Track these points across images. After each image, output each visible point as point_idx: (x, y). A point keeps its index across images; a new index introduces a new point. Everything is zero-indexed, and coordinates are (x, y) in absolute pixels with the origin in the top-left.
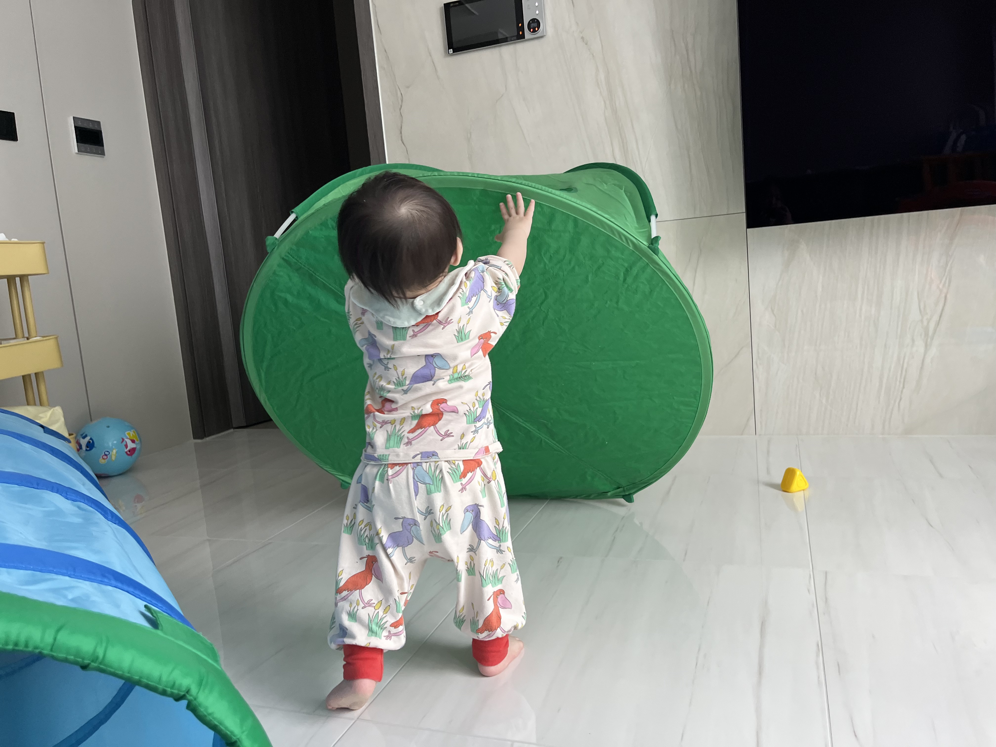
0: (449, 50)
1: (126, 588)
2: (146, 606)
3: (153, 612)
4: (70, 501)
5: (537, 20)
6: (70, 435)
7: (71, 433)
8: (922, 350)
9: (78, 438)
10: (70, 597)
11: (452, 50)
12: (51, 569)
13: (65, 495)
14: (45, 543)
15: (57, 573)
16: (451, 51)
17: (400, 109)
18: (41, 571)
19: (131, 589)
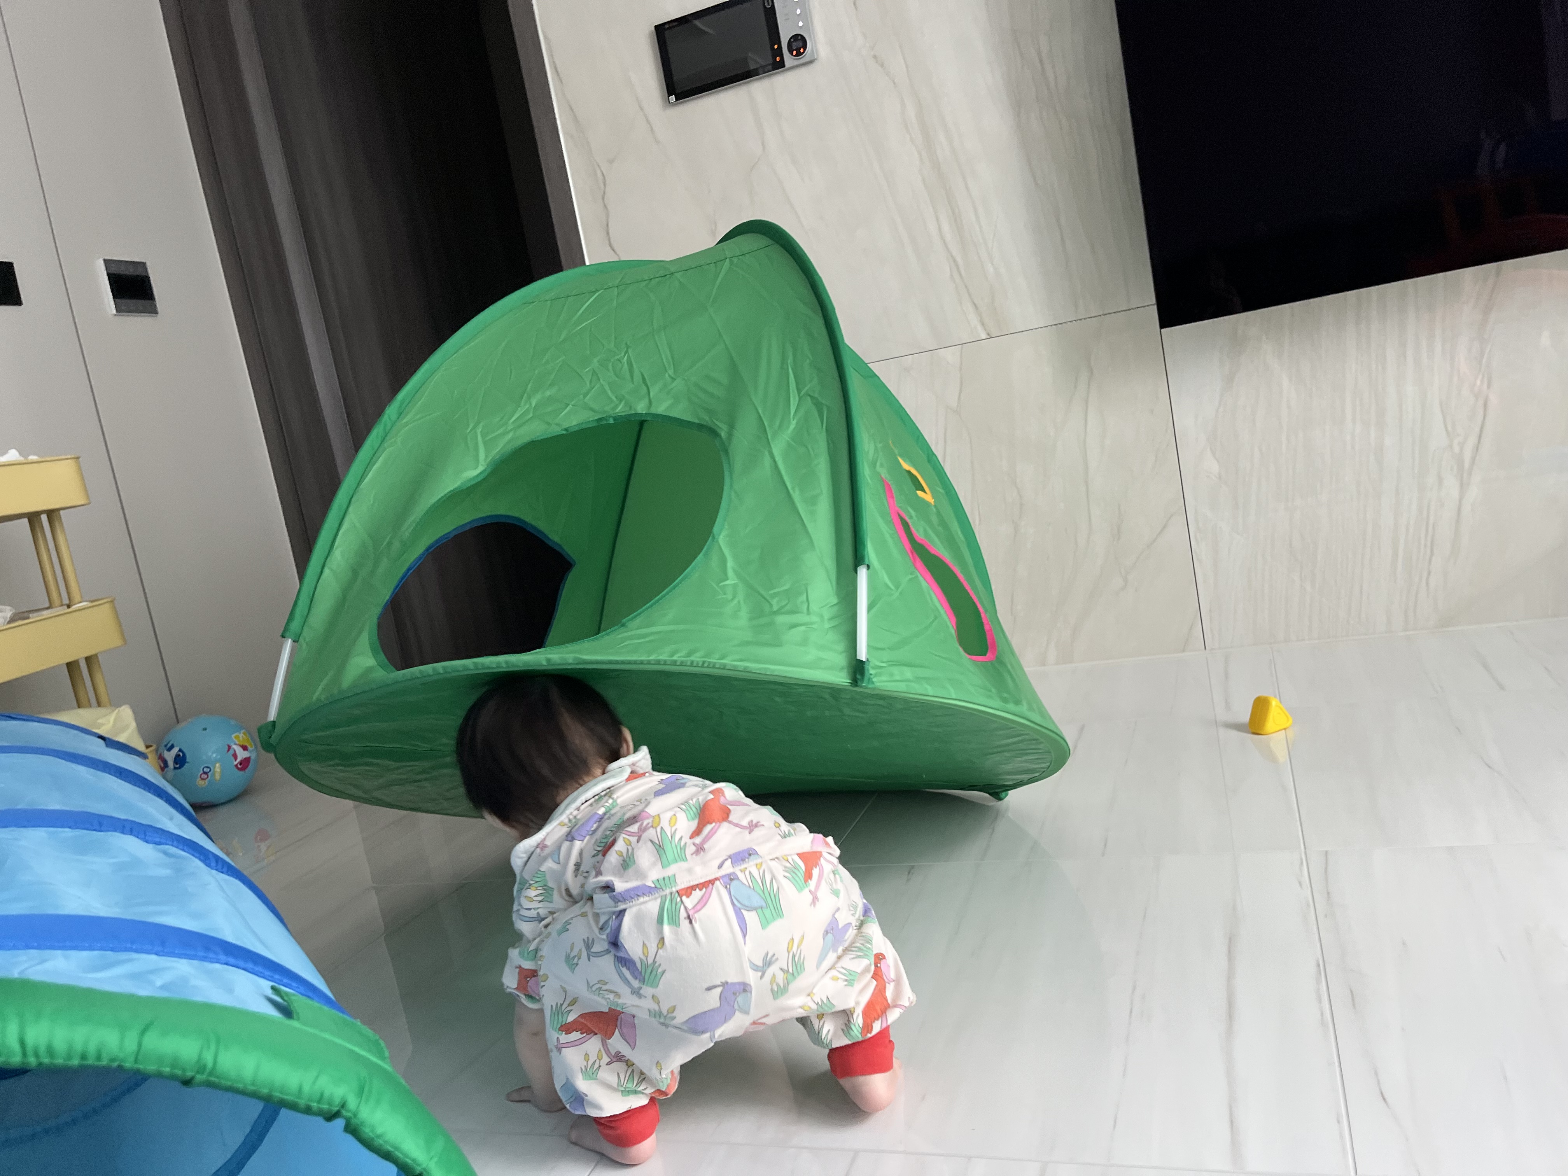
0: (670, 97)
1: (242, 963)
2: (273, 988)
3: (284, 995)
4: (151, 846)
5: (802, 36)
6: (147, 747)
7: (148, 744)
8: (1455, 493)
9: (160, 751)
10: (159, 983)
11: (674, 96)
12: (129, 945)
13: (143, 836)
14: (117, 910)
15: (137, 951)
16: (673, 98)
17: (603, 199)
18: (112, 950)
19: (250, 965)
